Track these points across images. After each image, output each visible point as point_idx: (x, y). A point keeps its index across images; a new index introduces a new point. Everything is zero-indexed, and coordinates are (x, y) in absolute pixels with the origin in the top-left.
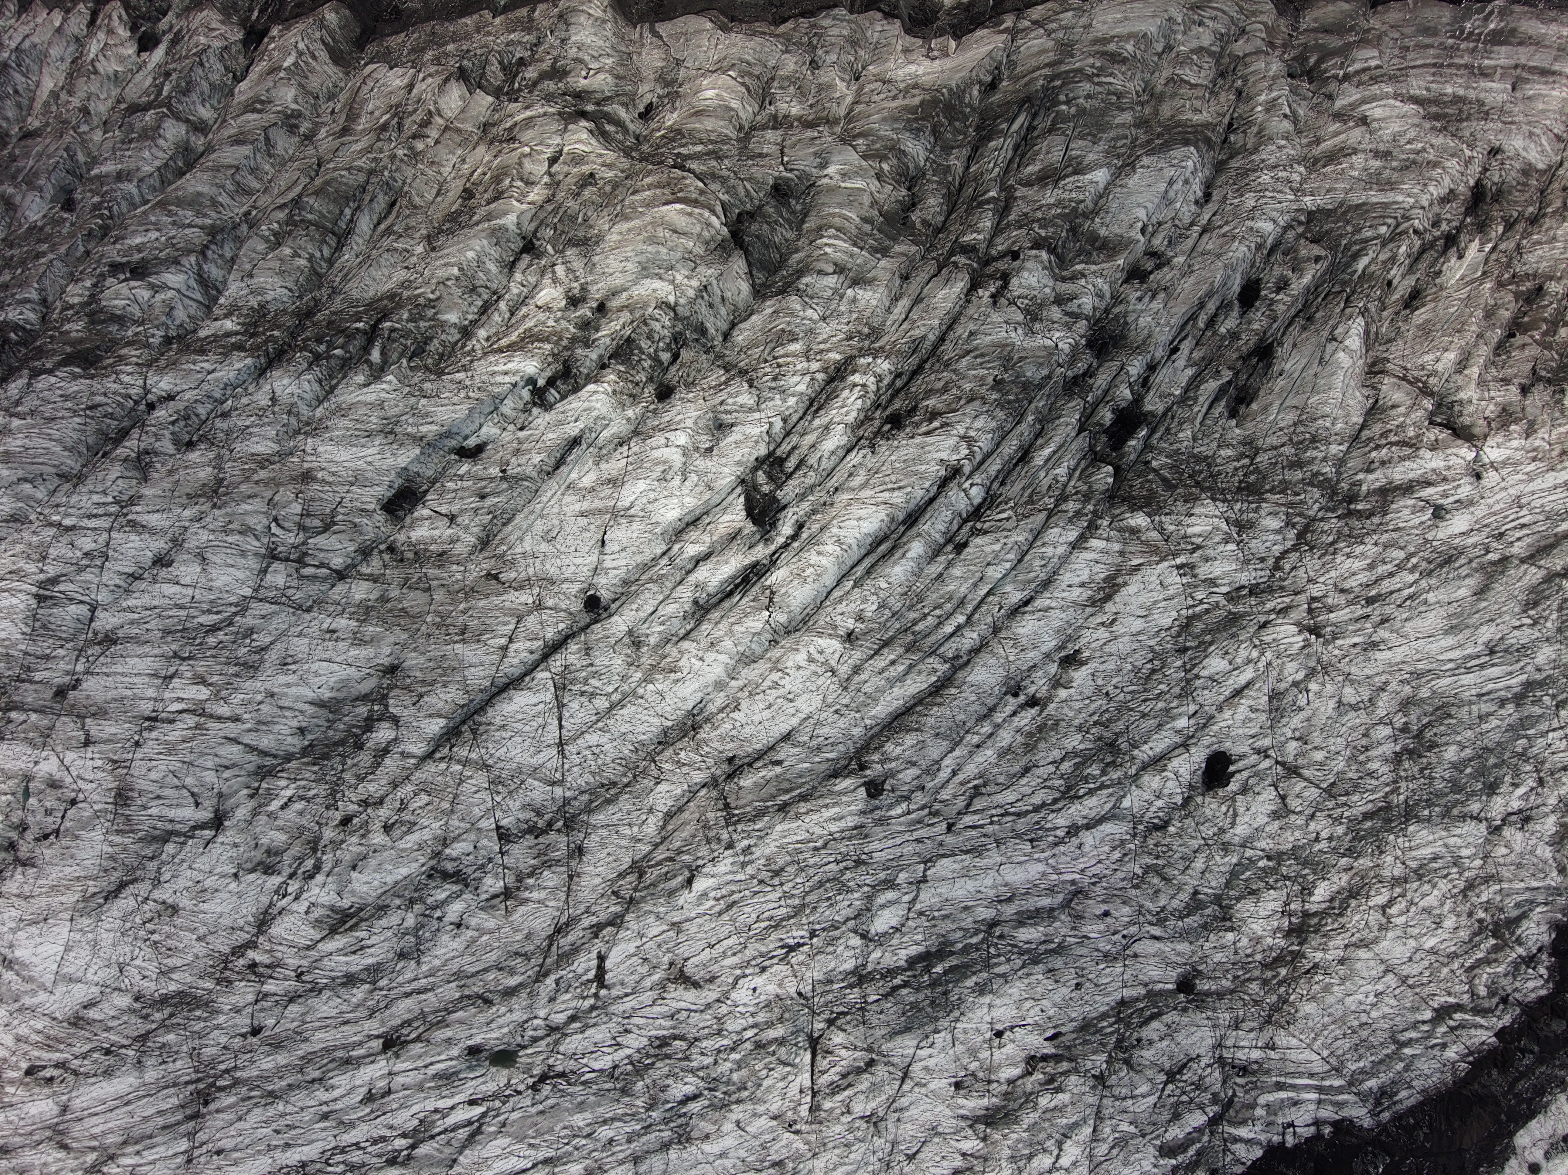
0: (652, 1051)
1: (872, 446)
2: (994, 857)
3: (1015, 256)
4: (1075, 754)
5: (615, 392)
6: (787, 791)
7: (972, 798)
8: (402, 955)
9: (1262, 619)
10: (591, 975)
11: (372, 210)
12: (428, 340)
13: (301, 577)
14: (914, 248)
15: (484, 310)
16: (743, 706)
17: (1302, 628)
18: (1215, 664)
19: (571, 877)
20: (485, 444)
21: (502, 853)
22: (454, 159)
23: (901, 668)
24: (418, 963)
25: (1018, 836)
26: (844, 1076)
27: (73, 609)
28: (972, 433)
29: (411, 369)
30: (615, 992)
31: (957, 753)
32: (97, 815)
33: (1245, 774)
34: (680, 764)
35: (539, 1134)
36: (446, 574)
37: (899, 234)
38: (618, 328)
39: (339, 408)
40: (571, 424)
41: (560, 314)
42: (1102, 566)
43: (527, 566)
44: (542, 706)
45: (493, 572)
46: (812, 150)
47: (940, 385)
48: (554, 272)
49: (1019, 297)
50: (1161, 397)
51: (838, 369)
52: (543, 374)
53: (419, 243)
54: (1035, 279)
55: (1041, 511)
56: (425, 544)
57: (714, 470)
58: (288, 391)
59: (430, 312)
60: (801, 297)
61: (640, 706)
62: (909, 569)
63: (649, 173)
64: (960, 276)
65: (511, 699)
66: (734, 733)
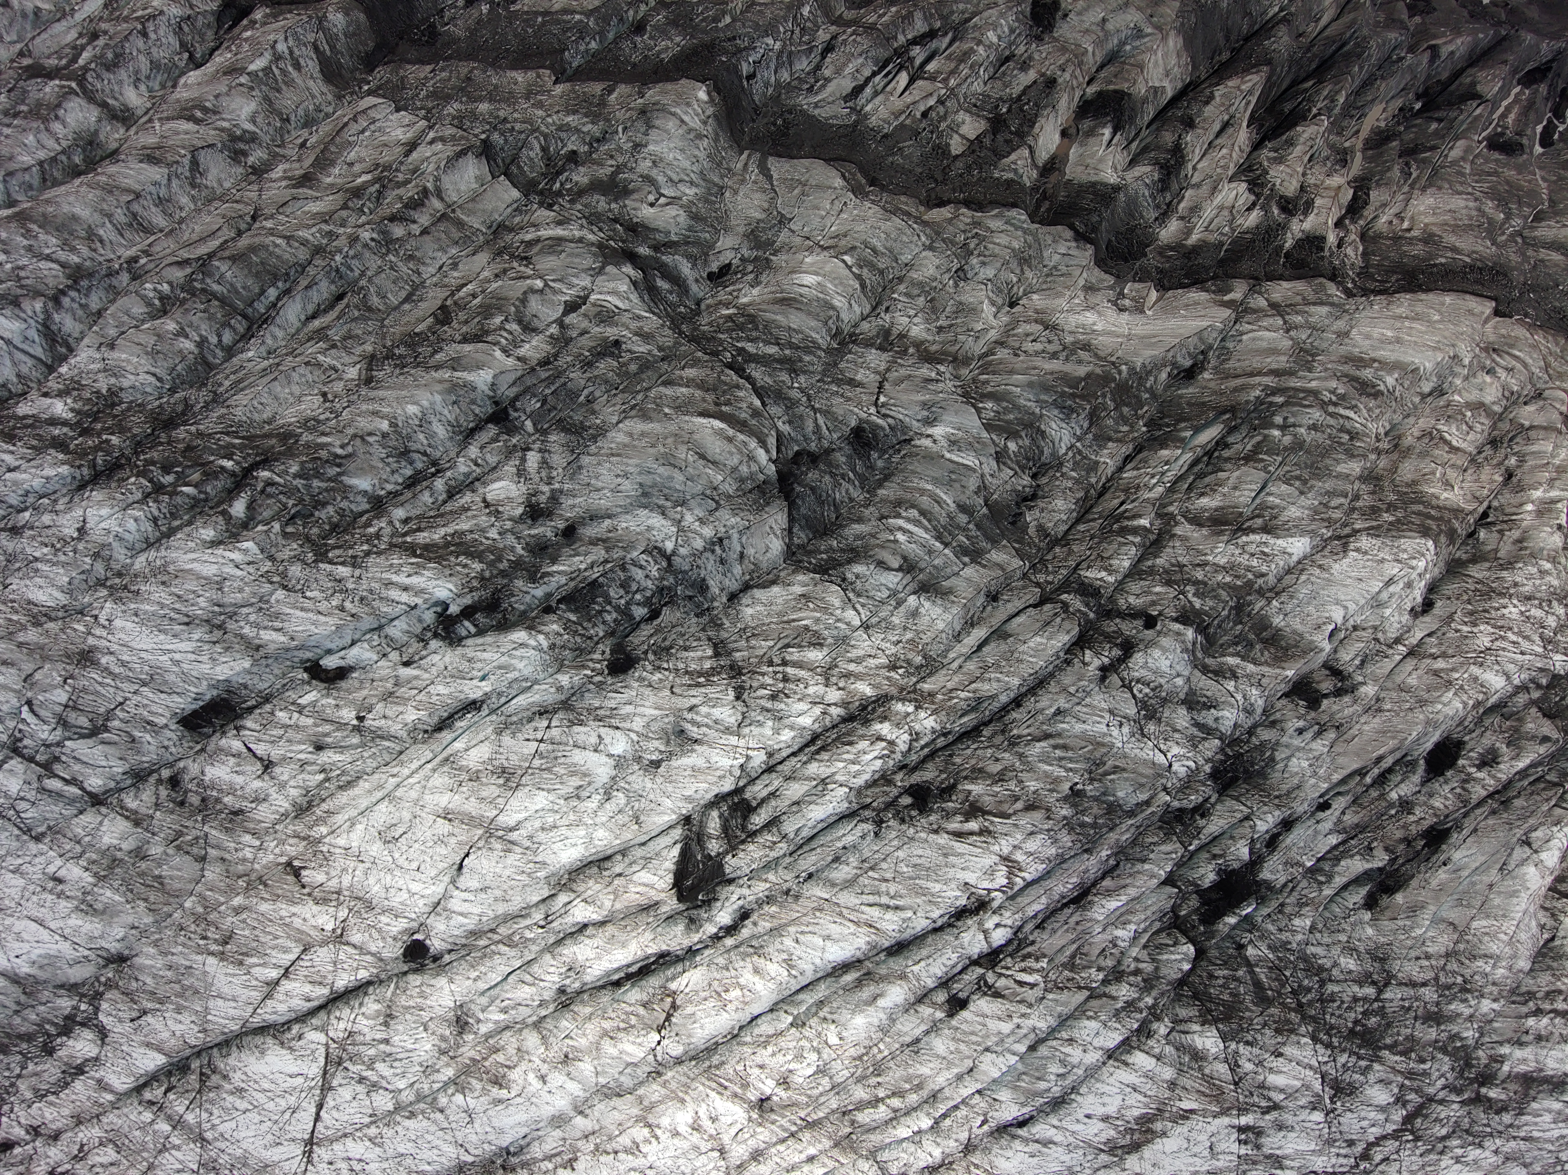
1: (879, 822)
3: (1150, 622)
5: (552, 647)
12: (319, 504)
13: (42, 790)
14: (1017, 563)
15: (412, 483)
16: (580, 1165)
20: (351, 669)
22: (443, 259)
28: (1019, 857)
29: (285, 535)
36: (233, 845)
37: (1003, 536)
38: (583, 566)
39: (163, 569)
40: (475, 682)
41: (509, 525)
42: (1140, 1098)
43: (344, 870)
44: (300, 1080)
45: (296, 863)
46: (920, 397)
47: (995, 768)
48: (523, 460)
49: (1138, 681)
50: (1286, 864)
51: (864, 708)
52: (458, 600)
53: (356, 363)
54: (1168, 663)
55: (1080, 988)
56: (220, 791)
57: (651, 796)
58: (103, 525)
59: (332, 471)
60: (844, 590)
61: (435, 1122)
62: (876, 1022)
63: (696, 363)
64: (1067, 625)
65: (262, 1053)
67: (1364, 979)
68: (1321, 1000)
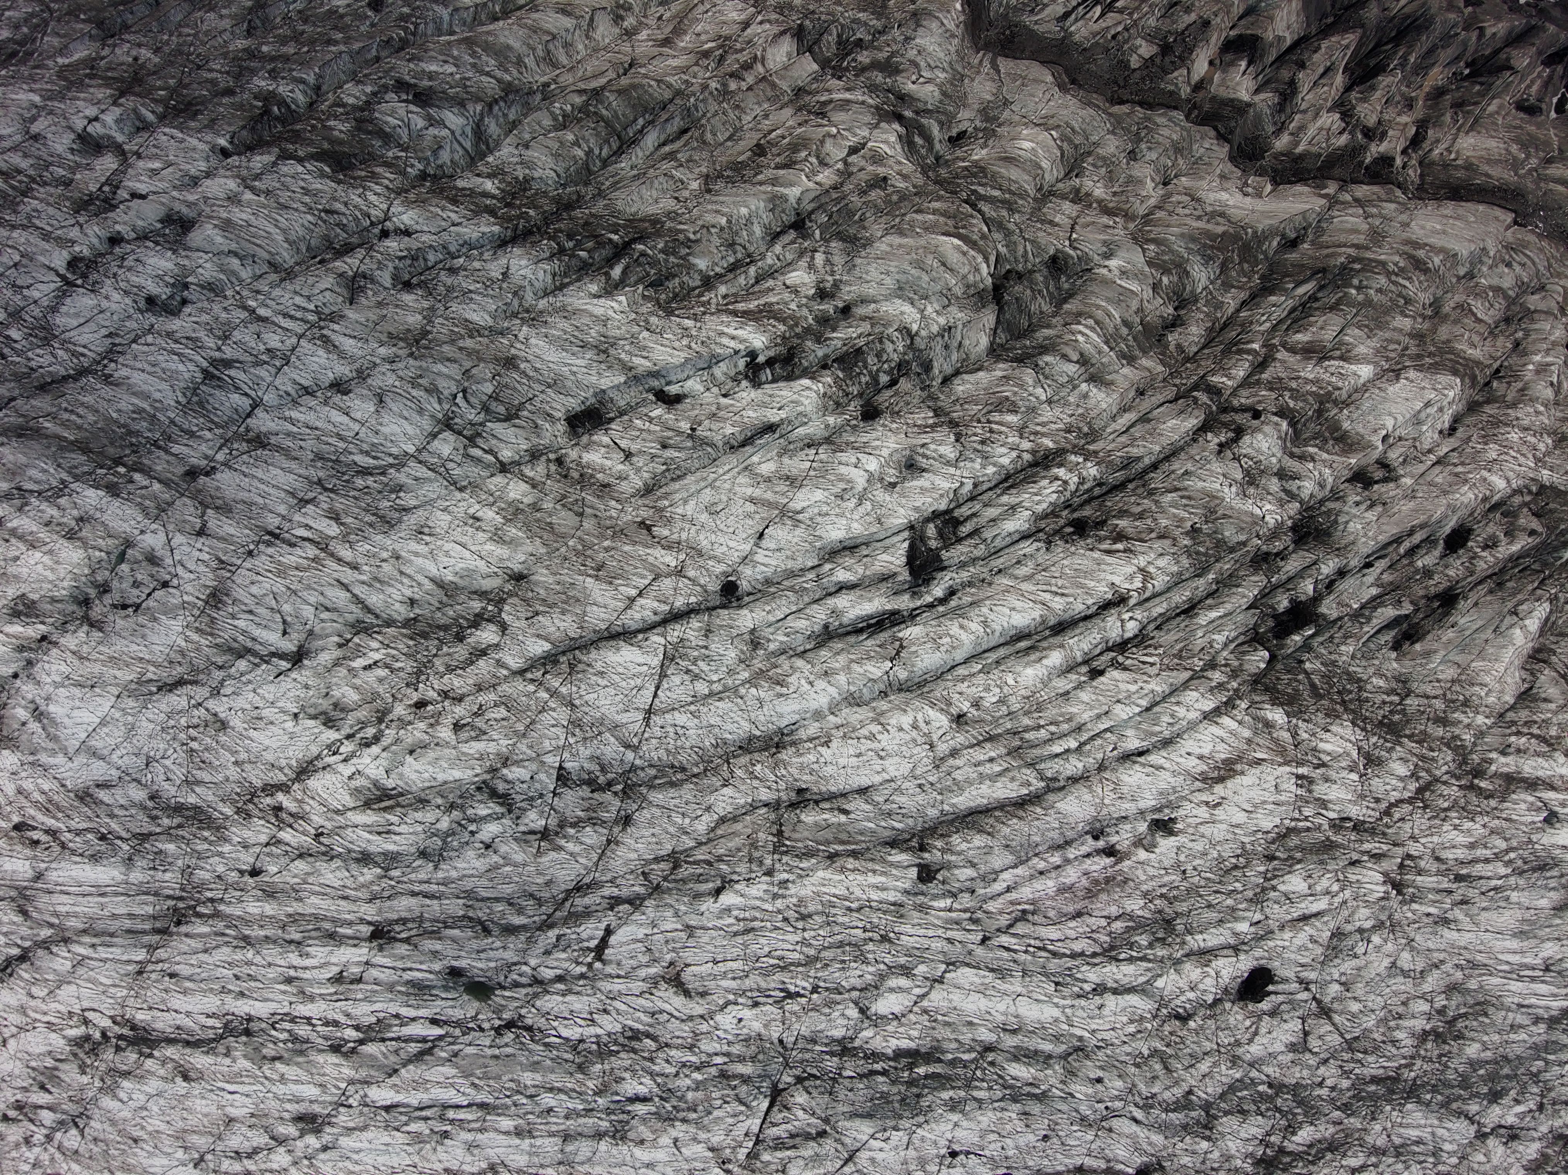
0: (621, 1040)
1: (1049, 543)
2: (1015, 985)
3: (1257, 415)
4: (1131, 917)
5: (825, 395)
6: (843, 843)
7: (1017, 920)
8: (423, 854)
9: (1355, 856)
10: (593, 944)
11: (663, 129)
12: (671, 276)
13: (467, 456)
14: (1160, 368)
15: (733, 268)
16: (834, 744)
17: (1388, 880)
18: (1295, 883)
19: (609, 842)
20: (685, 396)
21: (555, 794)
22: (758, 110)
23: (997, 769)
24: (436, 867)
25: (1046, 975)
26: (792, 1136)
27: (236, 398)
28: (1151, 569)
29: (644, 296)
30: (609, 970)
31: (1019, 871)
32: (184, 605)
33: (1280, 998)
34: (753, 776)
35: (486, 1077)
36: (603, 507)
37: (1151, 349)
38: (854, 335)
39: (564, 308)
40: (774, 411)
41: (804, 301)
42: (1226, 746)
43: (682, 529)
44: (645, 668)
45: (648, 522)
46: (1102, 237)
47: (1137, 509)
48: (813, 258)
49: (1245, 456)
50: (1338, 603)
51: (1046, 457)
52: (766, 352)
53: (697, 179)
54: (1267, 445)
55: (1186, 670)
56: (594, 470)
57: (890, 506)
58: (522, 272)
59: (684, 251)
60: (1037, 373)
61: (736, 705)
62: (1040, 676)
63: (939, 198)
64: (1196, 413)
65: (618, 649)
66: (815, 766)
67: (1391, 692)
68: (1359, 700)
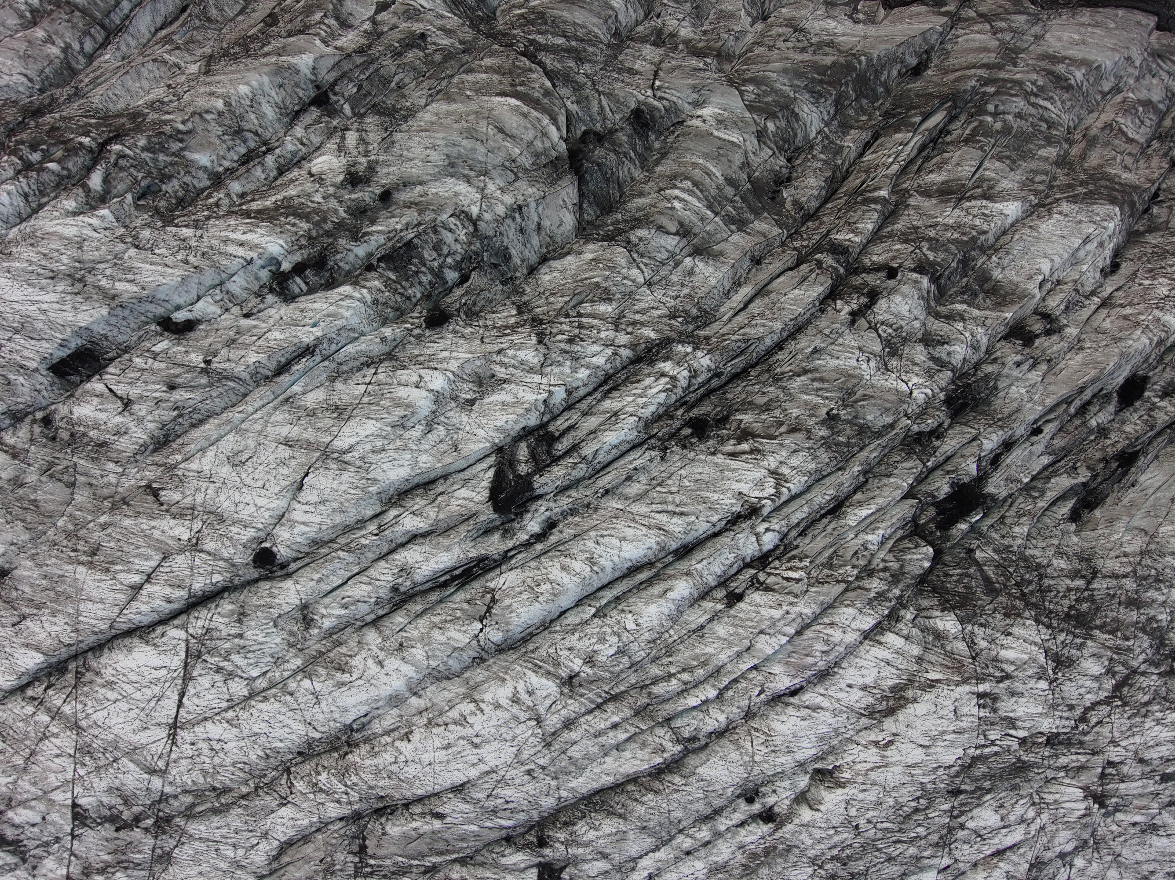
1: (664, 450)
3: (892, 273)
5: (375, 302)
6: (440, 853)
9: (1051, 774)
12: (165, 178)
15: (247, 159)
16: (415, 737)
17: (1089, 794)
18: (985, 816)
20: (198, 322)
21: (73, 836)
23: (623, 736)
28: (785, 470)
29: (137, 207)
31: (661, 854)
34: (316, 788)
36: (98, 472)
37: (764, 209)
38: (399, 227)
39: (33, 234)
40: (307, 328)
41: (331, 190)
42: (893, 670)
43: (198, 490)
44: (164, 672)
45: (155, 485)
47: (762, 400)
48: (343, 138)
49: (882, 323)
50: (1006, 480)
51: (649, 350)
52: (289, 257)
53: (196, 62)
54: (907, 307)
55: (838, 581)
56: (87, 426)
57: (468, 429)
59: (176, 146)
60: (630, 251)
61: (285, 704)
62: (667, 612)
63: (492, 54)
64: (821, 278)
65: (130, 650)
66: (394, 768)
67: (1074, 575)
68: (1041, 591)
